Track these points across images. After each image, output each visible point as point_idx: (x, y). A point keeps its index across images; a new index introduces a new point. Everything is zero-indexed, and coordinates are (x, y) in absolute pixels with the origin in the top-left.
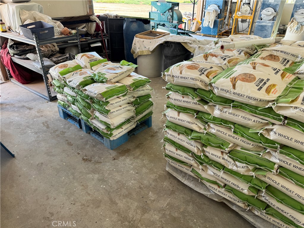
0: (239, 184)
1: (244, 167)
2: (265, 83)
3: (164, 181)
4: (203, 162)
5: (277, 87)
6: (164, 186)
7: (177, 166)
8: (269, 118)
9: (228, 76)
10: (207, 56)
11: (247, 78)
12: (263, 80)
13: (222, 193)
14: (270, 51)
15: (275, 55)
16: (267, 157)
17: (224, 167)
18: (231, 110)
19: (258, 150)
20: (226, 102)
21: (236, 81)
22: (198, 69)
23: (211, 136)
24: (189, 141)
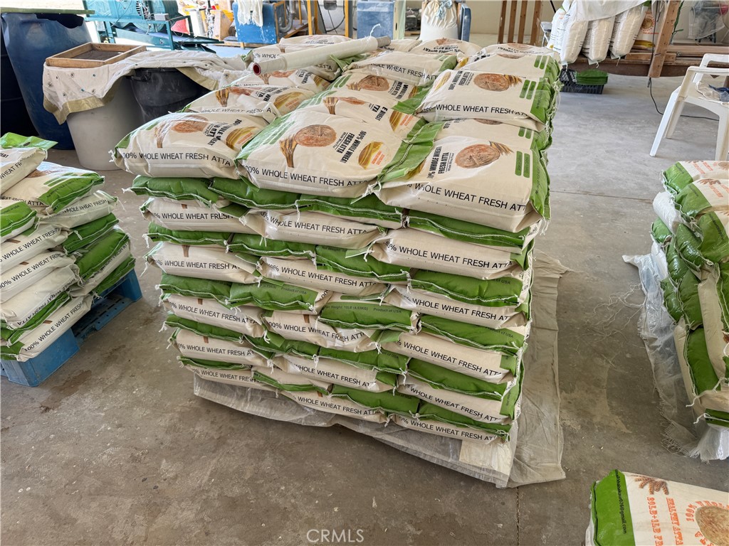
0: (356, 376)
1: (355, 336)
2: (357, 142)
3: (195, 424)
4: (273, 350)
5: (382, 148)
6: (198, 433)
7: (218, 379)
8: (377, 218)
9: (275, 137)
10: (224, 95)
11: (317, 136)
12: (351, 136)
13: (330, 406)
14: (366, 68)
15: (378, 75)
16: (394, 302)
17: (319, 349)
18: (299, 218)
19: (374, 292)
20: (285, 199)
21: (293, 147)
22: (205, 129)
23: (274, 286)
24: (227, 312)
